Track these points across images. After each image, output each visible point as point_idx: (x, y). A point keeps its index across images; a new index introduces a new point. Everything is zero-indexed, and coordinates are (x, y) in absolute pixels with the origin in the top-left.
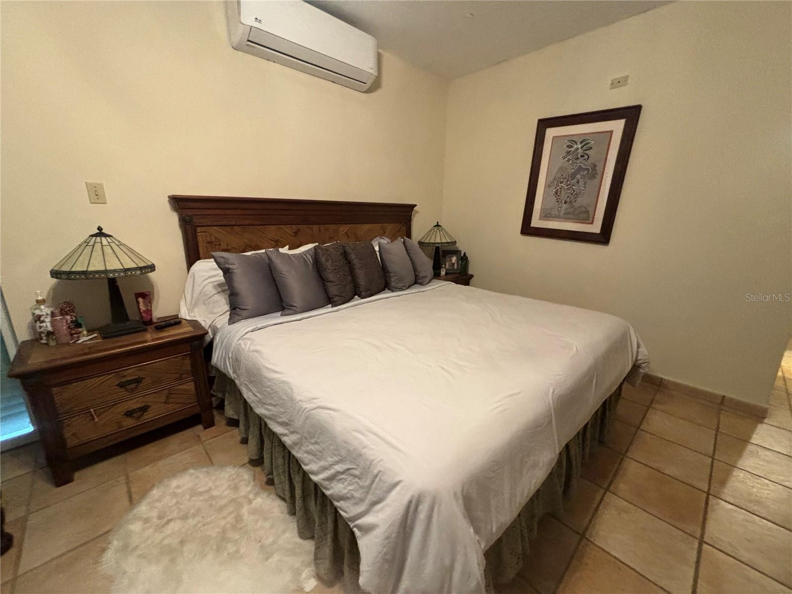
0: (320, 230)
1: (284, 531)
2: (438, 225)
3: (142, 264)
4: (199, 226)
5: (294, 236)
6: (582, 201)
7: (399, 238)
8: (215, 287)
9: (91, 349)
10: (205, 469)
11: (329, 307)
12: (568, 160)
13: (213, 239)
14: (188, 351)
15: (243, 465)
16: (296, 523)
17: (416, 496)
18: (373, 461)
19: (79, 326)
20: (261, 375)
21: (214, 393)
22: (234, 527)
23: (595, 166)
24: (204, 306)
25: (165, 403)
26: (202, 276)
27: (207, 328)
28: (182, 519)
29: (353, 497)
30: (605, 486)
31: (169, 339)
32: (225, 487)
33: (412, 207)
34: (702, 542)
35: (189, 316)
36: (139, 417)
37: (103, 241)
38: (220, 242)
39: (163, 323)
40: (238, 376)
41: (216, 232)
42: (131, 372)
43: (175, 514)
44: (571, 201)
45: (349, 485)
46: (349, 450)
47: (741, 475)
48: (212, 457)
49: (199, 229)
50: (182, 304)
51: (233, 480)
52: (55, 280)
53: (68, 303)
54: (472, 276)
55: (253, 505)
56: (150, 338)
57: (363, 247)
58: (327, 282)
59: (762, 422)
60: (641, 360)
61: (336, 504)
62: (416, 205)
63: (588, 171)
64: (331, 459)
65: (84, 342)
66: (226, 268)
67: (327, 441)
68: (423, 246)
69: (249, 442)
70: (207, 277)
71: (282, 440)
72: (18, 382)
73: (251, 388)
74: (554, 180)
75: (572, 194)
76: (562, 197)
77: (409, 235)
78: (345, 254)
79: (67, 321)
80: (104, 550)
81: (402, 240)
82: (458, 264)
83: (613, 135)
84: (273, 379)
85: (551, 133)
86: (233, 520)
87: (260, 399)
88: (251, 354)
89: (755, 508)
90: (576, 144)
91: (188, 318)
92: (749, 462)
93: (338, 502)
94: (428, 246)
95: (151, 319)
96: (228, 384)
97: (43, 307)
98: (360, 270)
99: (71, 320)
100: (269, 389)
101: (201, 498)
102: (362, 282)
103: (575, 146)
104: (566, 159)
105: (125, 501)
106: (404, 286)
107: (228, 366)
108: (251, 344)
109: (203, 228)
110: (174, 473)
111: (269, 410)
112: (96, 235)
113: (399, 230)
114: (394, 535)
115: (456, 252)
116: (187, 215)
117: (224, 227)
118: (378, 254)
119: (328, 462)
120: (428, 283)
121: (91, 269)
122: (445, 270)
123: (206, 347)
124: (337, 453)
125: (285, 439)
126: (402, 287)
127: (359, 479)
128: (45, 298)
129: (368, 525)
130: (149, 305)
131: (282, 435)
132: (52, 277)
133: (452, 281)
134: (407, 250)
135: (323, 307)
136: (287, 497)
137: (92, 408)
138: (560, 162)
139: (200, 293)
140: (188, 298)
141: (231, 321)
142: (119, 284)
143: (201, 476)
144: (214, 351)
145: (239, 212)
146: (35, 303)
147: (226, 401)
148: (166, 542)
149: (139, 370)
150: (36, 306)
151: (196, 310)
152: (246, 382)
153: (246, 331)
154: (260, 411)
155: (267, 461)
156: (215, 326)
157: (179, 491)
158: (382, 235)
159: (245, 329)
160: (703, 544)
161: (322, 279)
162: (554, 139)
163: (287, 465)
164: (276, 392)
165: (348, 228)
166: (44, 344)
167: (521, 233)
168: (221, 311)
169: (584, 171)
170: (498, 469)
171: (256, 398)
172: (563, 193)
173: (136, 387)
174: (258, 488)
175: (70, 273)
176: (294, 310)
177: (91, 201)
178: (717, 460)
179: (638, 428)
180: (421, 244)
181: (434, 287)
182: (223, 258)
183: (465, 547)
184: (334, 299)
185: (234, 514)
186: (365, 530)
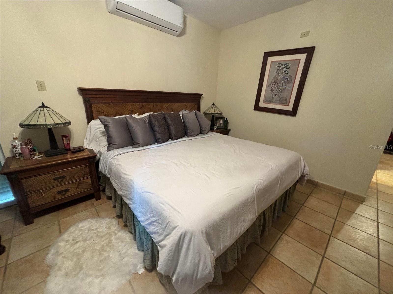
0: (154, 106)
1: (131, 248)
2: (213, 105)
3: (64, 122)
4: (93, 103)
5: (141, 109)
6: (285, 94)
7: (193, 110)
8: (101, 133)
9: (40, 162)
10: (96, 219)
11: (156, 144)
12: (278, 74)
13: (100, 110)
14: (87, 164)
15: (113, 218)
16: (136, 244)
17: (184, 232)
18: (167, 216)
19: (34, 150)
20: (120, 176)
21: (101, 184)
22: (107, 245)
23: (291, 77)
24: (95, 142)
25: (77, 188)
26: (95, 128)
27: (97, 153)
28: (84, 241)
29: (158, 232)
30: (283, 231)
31: (79, 158)
32: (105, 227)
33: (201, 95)
34: (324, 257)
35: (88, 147)
36: (64, 194)
37: (44, 110)
38: (103, 111)
39: (76, 150)
40: (111, 176)
41: (101, 106)
42: (59, 174)
43: (81, 239)
44: (279, 94)
45: (157, 227)
46: (157, 211)
47: (347, 227)
48: (99, 214)
49: (93, 105)
50: (85, 141)
51: (108, 224)
52: (22, 129)
53: (29, 140)
54: (230, 130)
55: (117, 236)
56: (69, 157)
57: (174, 115)
58: (156, 132)
59: (362, 204)
60: (305, 173)
61: (152, 236)
62: (203, 94)
63: (288, 80)
65: (37, 158)
66: (105, 124)
67: (148, 207)
68: (206, 115)
69: (116, 207)
70: (97, 128)
71: (129, 206)
72: (5, 176)
73: (116, 182)
74: (271, 83)
75: (279, 91)
76: (275, 92)
77: (199, 110)
78: (165, 119)
79: (28, 148)
80: (47, 254)
81: (195, 111)
82: (223, 125)
83: (301, 61)
85: (270, 59)
86: (108, 242)
87: (120, 187)
88: (116, 166)
89: (352, 243)
90: (282, 65)
91: (88, 148)
92: (352, 222)
93: (152, 235)
94: (208, 115)
95: (70, 148)
96: (107, 180)
97: (16, 141)
98: (172, 126)
99: (30, 147)
100: (124, 183)
101: (93, 232)
102: (173, 132)
103: (282, 67)
104: (278, 73)
105: (58, 232)
106: (194, 135)
107: (106, 171)
108: (117, 161)
109: (95, 104)
110: (80, 221)
111: (124, 192)
112: (41, 107)
113: (194, 107)
114: (174, 249)
115: (223, 118)
116: (87, 98)
117: (105, 104)
118: (182, 118)
119: (148, 216)
120: (207, 133)
121: (39, 123)
122: (216, 127)
123: (96, 162)
124: (152, 213)
125: (131, 206)
127: (161, 224)
128: (17, 137)
129: (163, 245)
130: (69, 141)
131: (129, 204)
132: (20, 127)
133: (219, 133)
134: (196, 117)
135: (153, 144)
136: (133, 233)
137: (42, 190)
138: (274, 74)
139: (94, 136)
140: (88, 139)
141: (108, 150)
142: (53, 131)
143: (93, 222)
144: (100, 164)
145: (112, 96)
146: (13, 139)
147: (106, 188)
148: (75, 251)
149: (63, 172)
150: (13, 141)
151: (92, 144)
152: (114, 179)
153: (115, 155)
154: (120, 193)
155: (124, 216)
156: (100, 152)
157: (83, 228)
158: (185, 108)
159: (115, 154)
160: (324, 258)
161: (153, 130)
162: (272, 62)
163: (132, 218)
164: (127, 184)
165: (168, 105)
166: (18, 159)
167: (254, 109)
168: (103, 145)
169: (286, 79)
170: (225, 222)
171: (118, 187)
172: (275, 90)
173: (63, 180)
174: (120, 228)
175: (29, 125)
176: (138, 145)
177: (38, 90)
178: (337, 220)
179: (303, 205)
180: (205, 113)
181: (210, 135)
182: (104, 119)
183: (205, 255)
184: (158, 140)
185: (108, 240)
186: (162, 247)
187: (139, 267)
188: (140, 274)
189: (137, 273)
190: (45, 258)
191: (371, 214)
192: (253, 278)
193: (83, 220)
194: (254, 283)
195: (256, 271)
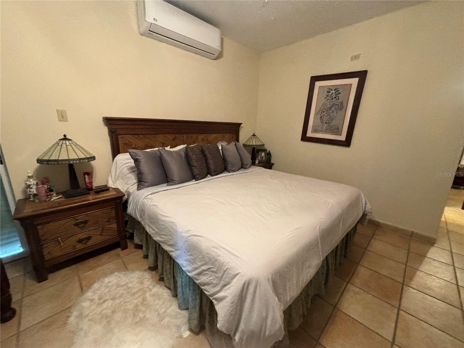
0: (188, 137)
1: (171, 305)
2: (254, 135)
3: (88, 156)
4: (119, 135)
5: (173, 141)
6: (334, 123)
7: (233, 142)
8: (128, 169)
9: (58, 204)
10: (123, 273)
11: (194, 181)
12: (328, 100)
13: (128, 142)
14: (114, 206)
15: (145, 270)
16: (177, 301)
17: (248, 280)
18: (224, 263)
19: (51, 191)
20: (157, 219)
21: (127, 230)
22: (142, 303)
23: (342, 103)
24: (122, 180)
25: (101, 235)
26: (122, 163)
27: (124, 193)
28: (112, 300)
29: (212, 283)
30: (347, 280)
31: (103, 199)
32: (136, 282)
33: (240, 124)
34: (399, 309)
35: (114, 185)
36: (85, 243)
37: (67, 143)
38: (131, 144)
39: (99, 190)
40: (143, 219)
41: (129, 138)
42: (81, 218)
43: (108, 297)
44: (329, 123)
45: (210, 277)
46: (210, 258)
47: (421, 274)
48: (127, 266)
49: (119, 137)
50: (110, 178)
51: (140, 278)
52: (40, 165)
53: (46, 178)
54: (273, 164)
55: (152, 292)
56: (91, 198)
57: (213, 147)
58: (193, 167)
59: (433, 246)
60: (367, 211)
61: (202, 287)
62: (242, 124)
63: (339, 106)
64: (200, 263)
65: (54, 200)
66: (136, 159)
67: (197, 254)
68: (246, 147)
69: (149, 257)
70: (124, 164)
71: (170, 254)
73: (152, 226)
74: (320, 110)
75: (330, 118)
76: (324, 120)
77: (237, 140)
78: (203, 151)
79: (45, 188)
80: (68, 317)
81: (234, 143)
82: (265, 158)
83: (352, 87)
84: (165, 220)
85: (318, 84)
86: (142, 300)
87: (157, 232)
88: (151, 207)
89: (428, 292)
90: (332, 90)
91: (113, 187)
92: (425, 267)
93: (203, 286)
94: (248, 147)
96: (137, 224)
97: (31, 180)
98: (211, 160)
99: (47, 187)
100: (162, 226)
101: (123, 288)
102: (212, 167)
103: (332, 92)
105: (78, 290)
106: (236, 169)
107: (137, 214)
108: (151, 202)
109: (122, 136)
110: (106, 275)
111: (162, 238)
112: (63, 139)
113: (232, 138)
114: (236, 301)
115: (264, 150)
116: (113, 129)
117: (134, 135)
118: (221, 151)
119: (197, 264)
120: (249, 168)
121: (61, 158)
122: (258, 161)
124: (203, 259)
125: (171, 254)
126: (234, 170)
127: (216, 273)
128: (33, 175)
129: (222, 297)
130: (91, 179)
131: (170, 251)
132: (38, 163)
133: (262, 167)
134: (237, 149)
135: (190, 181)
136: (172, 287)
137: (60, 238)
138: (323, 101)
139: (120, 172)
140: (113, 176)
141: (139, 188)
142: (75, 167)
143: (122, 276)
144: (129, 205)
145: (142, 127)
146: (27, 177)
147: (135, 234)
148: (104, 312)
149: (86, 216)
150: (27, 180)
151: (117, 182)
152: (148, 223)
153: (148, 194)
154: (157, 238)
155: (160, 267)
156: (128, 192)
157: (110, 284)
158: (222, 140)
159: (147, 193)
160: (400, 311)
161: (190, 165)
162: (320, 87)
163: (172, 269)
164: (167, 227)
165: (203, 137)
166: (32, 201)
167: (301, 140)
168: (131, 183)
169: (336, 106)
170: (290, 268)
171: (154, 231)
172: (325, 117)
173: (85, 225)
174: (154, 283)
175: (49, 161)
176: (174, 183)
177: (58, 120)
178: (408, 266)
179: (366, 249)
180: (244, 145)
181: (252, 170)
182: (135, 153)
183: (273, 307)
184: (196, 176)
185: (142, 297)
186: (220, 300)
187: (182, 329)
188: (185, 337)
189: (181, 337)
190: (67, 322)
191: (445, 258)
192: (321, 338)
193: (109, 274)
194: (323, 344)
195: (323, 329)
